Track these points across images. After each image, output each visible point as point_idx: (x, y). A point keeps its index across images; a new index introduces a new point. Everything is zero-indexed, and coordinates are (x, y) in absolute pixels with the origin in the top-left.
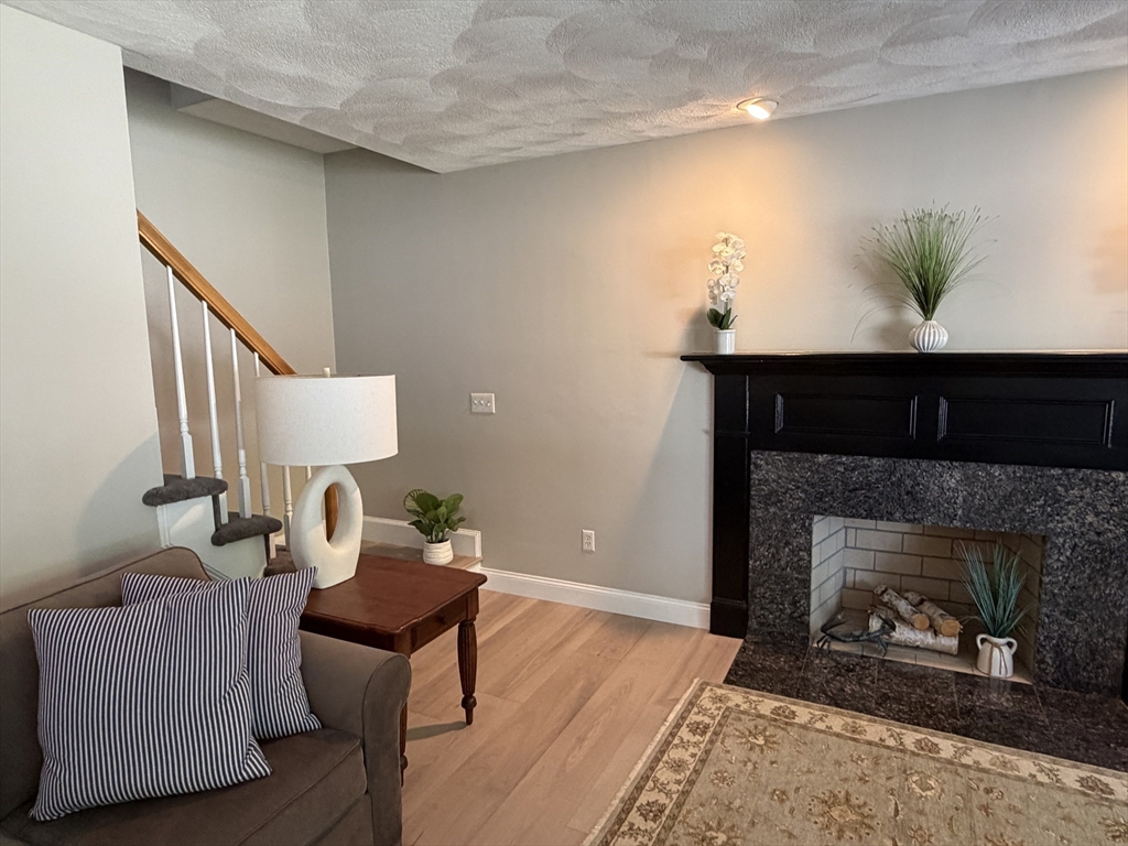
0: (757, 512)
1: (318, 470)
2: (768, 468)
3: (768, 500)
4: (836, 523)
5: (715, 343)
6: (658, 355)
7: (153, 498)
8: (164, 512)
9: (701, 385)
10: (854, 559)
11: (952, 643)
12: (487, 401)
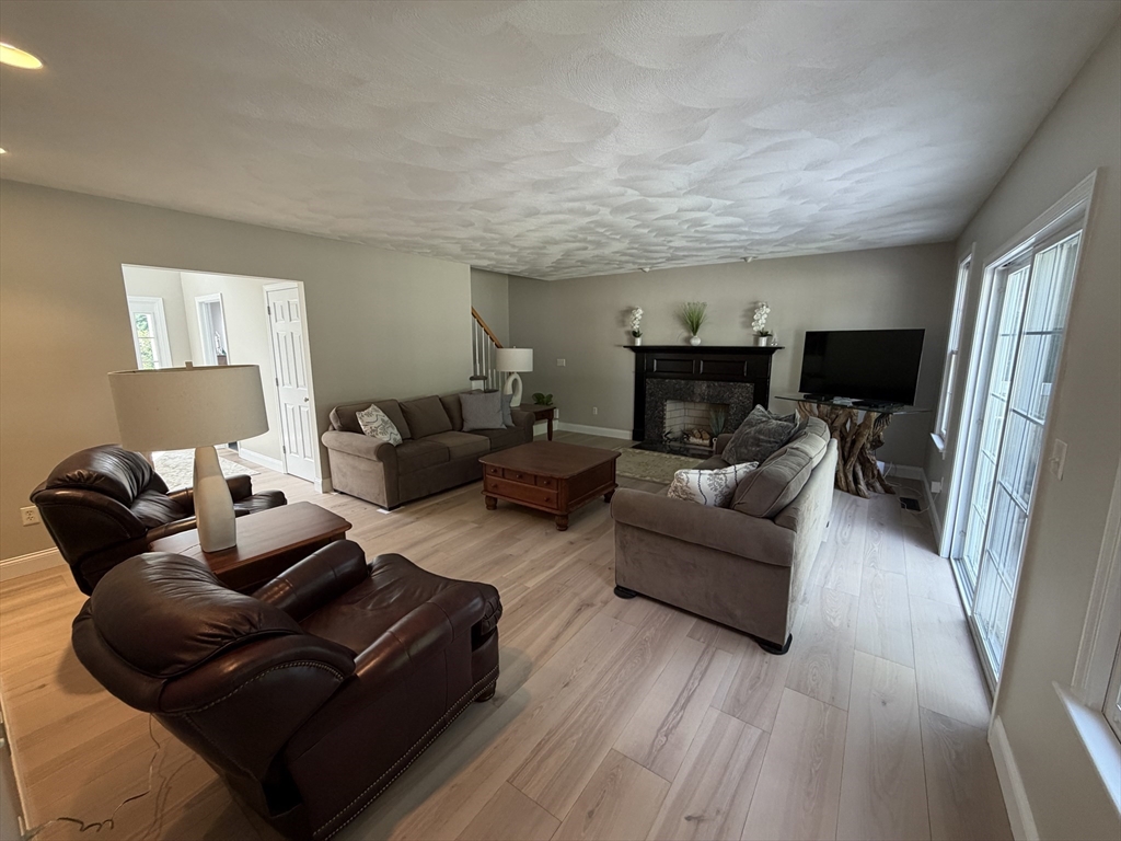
0: (648, 399)
1: (510, 374)
2: (650, 384)
3: (651, 395)
4: (680, 405)
5: (634, 342)
6: (619, 346)
7: (472, 379)
8: (474, 383)
9: (632, 355)
10: (688, 420)
11: (707, 442)
12: (563, 362)
